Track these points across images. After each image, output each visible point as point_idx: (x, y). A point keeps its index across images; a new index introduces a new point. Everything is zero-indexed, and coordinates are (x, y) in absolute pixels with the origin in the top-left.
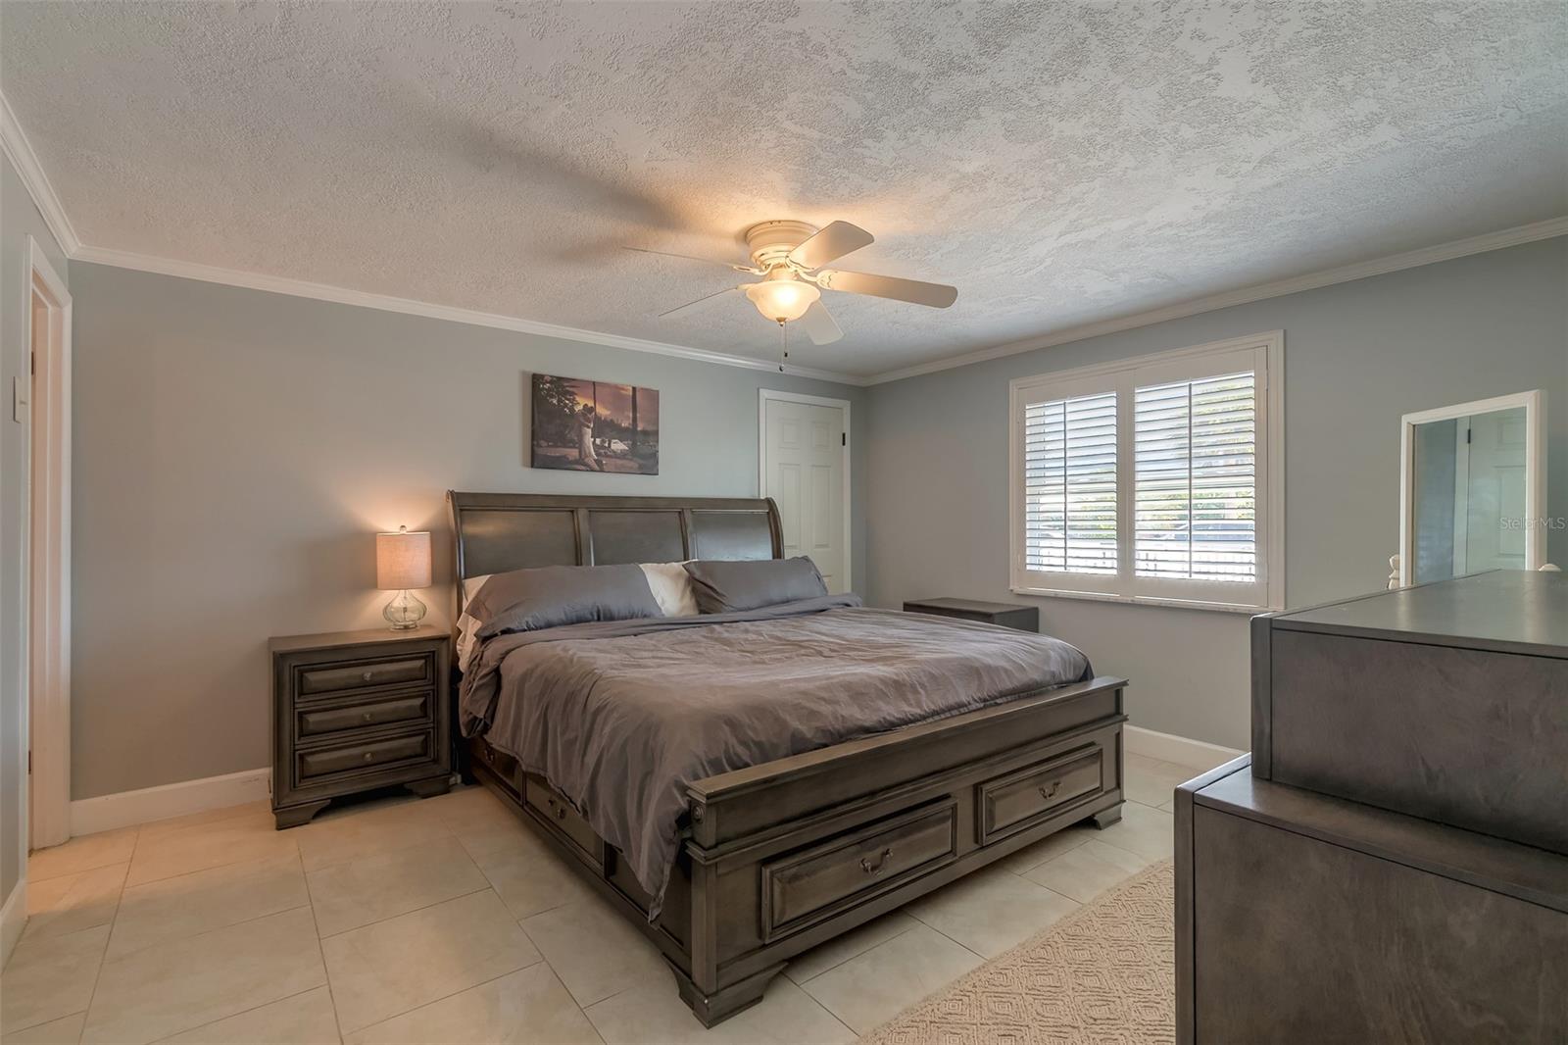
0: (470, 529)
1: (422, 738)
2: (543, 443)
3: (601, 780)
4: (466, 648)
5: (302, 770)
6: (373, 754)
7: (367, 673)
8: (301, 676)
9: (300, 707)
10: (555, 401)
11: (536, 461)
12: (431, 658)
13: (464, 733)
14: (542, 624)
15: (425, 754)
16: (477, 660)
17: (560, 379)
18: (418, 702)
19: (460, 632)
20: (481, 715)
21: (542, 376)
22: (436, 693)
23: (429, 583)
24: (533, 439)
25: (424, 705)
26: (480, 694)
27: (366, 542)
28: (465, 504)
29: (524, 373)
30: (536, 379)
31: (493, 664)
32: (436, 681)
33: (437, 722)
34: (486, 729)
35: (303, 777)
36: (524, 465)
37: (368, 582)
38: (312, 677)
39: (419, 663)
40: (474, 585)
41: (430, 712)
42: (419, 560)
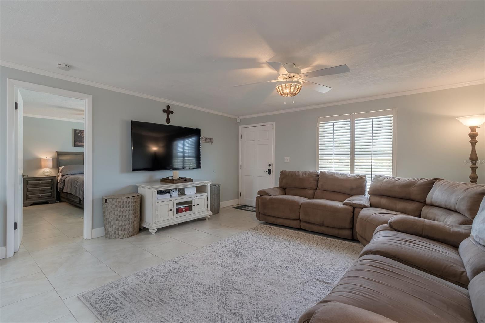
0: (61, 158)
1: (51, 193)
2: (77, 142)
3: (77, 189)
4: (59, 178)
5: (28, 197)
6: (41, 195)
7: (40, 182)
8: (28, 182)
9: (27, 187)
10: (79, 134)
11: (75, 145)
12: (53, 180)
13: (59, 191)
14: (74, 174)
15: (51, 196)
16: (61, 179)
17: (80, 130)
18: (50, 187)
19: (58, 176)
20: (62, 187)
21: (76, 130)
22: (54, 186)
23: (52, 168)
24: (75, 141)
25: (51, 188)
26: (61, 184)
27: (39, 160)
28: (59, 154)
29: (73, 129)
30: (75, 130)
31: (64, 179)
32: (53, 184)
33: (54, 191)
34: (63, 190)
35: (28, 199)
36: (73, 146)
37: (40, 167)
38: (30, 182)
39: (50, 181)
40: (61, 168)
41: (52, 189)
42: (50, 164)
